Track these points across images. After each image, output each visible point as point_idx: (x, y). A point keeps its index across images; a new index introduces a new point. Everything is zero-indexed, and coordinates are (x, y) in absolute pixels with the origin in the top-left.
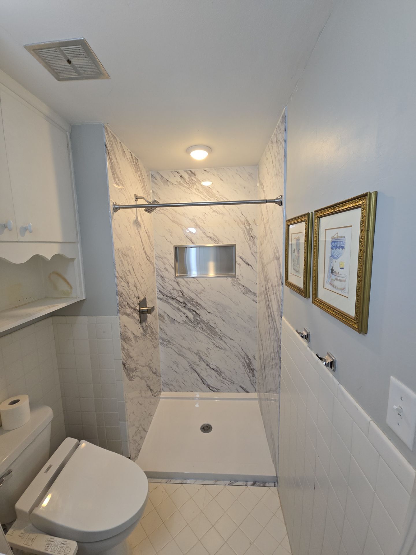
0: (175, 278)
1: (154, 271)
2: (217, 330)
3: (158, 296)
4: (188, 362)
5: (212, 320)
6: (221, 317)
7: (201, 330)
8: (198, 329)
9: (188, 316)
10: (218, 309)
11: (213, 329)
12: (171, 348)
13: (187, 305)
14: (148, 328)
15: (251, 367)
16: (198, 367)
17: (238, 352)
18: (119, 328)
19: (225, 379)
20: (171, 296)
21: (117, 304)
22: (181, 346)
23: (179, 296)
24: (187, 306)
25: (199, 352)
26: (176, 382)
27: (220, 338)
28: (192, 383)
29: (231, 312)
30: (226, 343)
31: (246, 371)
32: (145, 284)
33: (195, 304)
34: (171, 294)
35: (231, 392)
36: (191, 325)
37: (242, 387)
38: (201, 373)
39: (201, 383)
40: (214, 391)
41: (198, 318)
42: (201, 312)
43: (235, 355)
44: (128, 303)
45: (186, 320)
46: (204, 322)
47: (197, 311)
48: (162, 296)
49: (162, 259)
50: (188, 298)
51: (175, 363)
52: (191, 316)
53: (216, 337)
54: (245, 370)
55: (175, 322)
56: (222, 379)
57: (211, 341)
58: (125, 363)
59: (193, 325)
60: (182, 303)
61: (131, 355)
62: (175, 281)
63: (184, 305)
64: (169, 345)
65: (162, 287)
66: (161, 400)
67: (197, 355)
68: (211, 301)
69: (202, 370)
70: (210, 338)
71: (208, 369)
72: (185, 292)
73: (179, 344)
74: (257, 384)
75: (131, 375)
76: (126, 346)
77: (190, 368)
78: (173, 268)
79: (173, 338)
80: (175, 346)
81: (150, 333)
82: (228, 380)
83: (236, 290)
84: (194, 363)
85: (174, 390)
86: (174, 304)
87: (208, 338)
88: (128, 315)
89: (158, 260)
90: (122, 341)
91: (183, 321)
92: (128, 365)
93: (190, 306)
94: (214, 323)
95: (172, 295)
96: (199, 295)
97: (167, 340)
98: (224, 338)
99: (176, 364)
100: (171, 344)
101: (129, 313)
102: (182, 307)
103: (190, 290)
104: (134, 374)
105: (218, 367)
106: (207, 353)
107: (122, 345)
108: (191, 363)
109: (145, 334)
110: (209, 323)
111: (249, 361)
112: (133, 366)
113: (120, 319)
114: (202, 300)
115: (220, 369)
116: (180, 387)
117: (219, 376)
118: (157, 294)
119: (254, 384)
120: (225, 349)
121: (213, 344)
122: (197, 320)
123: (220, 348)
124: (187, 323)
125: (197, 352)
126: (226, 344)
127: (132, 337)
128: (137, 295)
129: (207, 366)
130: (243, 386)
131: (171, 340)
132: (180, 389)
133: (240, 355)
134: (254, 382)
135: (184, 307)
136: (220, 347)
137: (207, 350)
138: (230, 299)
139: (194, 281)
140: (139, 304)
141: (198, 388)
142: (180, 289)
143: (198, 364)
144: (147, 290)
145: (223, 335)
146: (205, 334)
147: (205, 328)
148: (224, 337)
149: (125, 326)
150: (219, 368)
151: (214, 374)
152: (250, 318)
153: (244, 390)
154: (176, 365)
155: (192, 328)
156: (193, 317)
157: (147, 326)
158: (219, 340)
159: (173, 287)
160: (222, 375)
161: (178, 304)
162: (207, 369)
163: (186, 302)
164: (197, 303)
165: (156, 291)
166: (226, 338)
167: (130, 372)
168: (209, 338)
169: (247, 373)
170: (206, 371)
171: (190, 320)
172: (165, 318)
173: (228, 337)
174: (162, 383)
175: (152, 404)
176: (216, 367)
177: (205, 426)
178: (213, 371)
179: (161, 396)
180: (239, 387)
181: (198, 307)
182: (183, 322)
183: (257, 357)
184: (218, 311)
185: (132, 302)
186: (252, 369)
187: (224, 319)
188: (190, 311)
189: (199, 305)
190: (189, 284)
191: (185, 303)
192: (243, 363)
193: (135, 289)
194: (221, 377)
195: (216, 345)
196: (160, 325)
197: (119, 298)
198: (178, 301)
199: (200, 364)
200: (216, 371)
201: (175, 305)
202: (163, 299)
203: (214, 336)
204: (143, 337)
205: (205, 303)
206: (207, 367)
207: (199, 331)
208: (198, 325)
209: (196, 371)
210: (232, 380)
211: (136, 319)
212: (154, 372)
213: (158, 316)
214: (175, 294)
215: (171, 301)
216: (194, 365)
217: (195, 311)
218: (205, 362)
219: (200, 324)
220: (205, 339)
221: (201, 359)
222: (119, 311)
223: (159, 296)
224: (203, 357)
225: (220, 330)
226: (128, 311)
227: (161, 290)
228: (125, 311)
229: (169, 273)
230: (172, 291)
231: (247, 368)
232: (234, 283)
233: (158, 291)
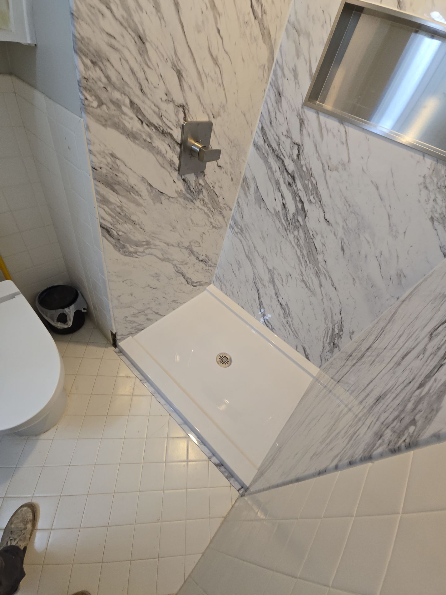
0: (302, 107)
1: (269, 70)
2: (320, 258)
3: (256, 138)
4: (254, 273)
5: (323, 237)
6: (342, 240)
7: (294, 241)
8: (291, 237)
9: (286, 206)
10: (347, 222)
11: (314, 252)
12: (241, 242)
13: (295, 182)
14: (204, 190)
15: (336, 341)
16: (264, 288)
17: (331, 311)
18: (88, 151)
19: (290, 325)
20: (277, 148)
21: (78, 82)
22: (255, 247)
23: (290, 157)
24: (294, 186)
25: (275, 271)
26: (231, 285)
27: (317, 272)
28: (247, 300)
29: (368, 243)
30: (321, 285)
31: (324, 339)
32: (222, 85)
33: (311, 188)
34: (279, 145)
35: (288, 343)
36: (283, 223)
37: (305, 350)
38: (263, 297)
39: (258, 308)
40: (267, 326)
41: (300, 219)
42: (313, 211)
43: (324, 311)
44: (132, 103)
45: (281, 212)
46: (306, 231)
47: (307, 206)
48: (261, 142)
49: (299, 35)
50: (305, 169)
51: (239, 263)
52: (291, 208)
53: (311, 267)
54: (324, 337)
55: (262, 205)
56: (285, 322)
57: (299, 268)
58: (109, 225)
59: (286, 226)
60: (288, 173)
61: (134, 218)
62: (299, 115)
63: (291, 181)
64: (239, 236)
65: (269, 120)
66: (205, 292)
67: (270, 273)
68: (345, 198)
69: (266, 294)
70: (301, 263)
71: (275, 299)
72: (305, 151)
73: (253, 243)
74: (327, 363)
75: (131, 249)
76: (112, 197)
77: (252, 281)
78: (311, 74)
79: (249, 228)
80: (247, 241)
81: (206, 200)
82: (291, 329)
83: (419, 201)
84: (261, 280)
85: (225, 291)
86: (274, 170)
87: (297, 260)
88: (132, 136)
89: (288, 37)
90: (98, 184)
91: (275, 210)
92: (120, 233)
93: (299, 189)
94: (322, 243)
95: (279, 147)
96: (328, 171)
97: (240, 225)
98: (322, 278)
99: (239, 265)
100: (243, 235)
101: (137, 133)
102: (285, 183)
103: (317, 152)
104: (141, 249)
105: (289, 306)
106: (284, 278)
107: (98, 192)
108: (257, 278)
109: (188, 196)
110: (314, 238)
111: (339, 332)
112: (138, 236)
113: (87, 128)
114: (328, 188)
115: (290, 311)
116: (233, 293)
117: (283, 317)
118: (254, 133)
119: (323, 359)
120: (313, 293)
121: (301, 274)
122: (298, 221)
123: (307, 287)
124: (279, 218)
125: (272, 269)
126: (321, 288)
127: (143, 188)
128: (180, 100)
129: (276, 295)
130: (307, 349)
131: (244, 229)
132: (232, 295)
133: (332, 317)
134: (326, 358)
135: (289, 184)
136: (308, 285)
137: (286, 276)
138: (389, 215)
139: (339, 131)
140: (183, 127)
141: (251, 309)
142: (298, 141)
143: (265, 284)
144: (223, 107)
145: (325, 272)
146: (296, 251)
147: (302, 242)
148: (325, 275)
149: (113, 155)
150: (289, 309)
151: (279, 309)
152: (400, 275)
153: (306, 355)
154: (239, 267)
155: (282, 230)
156: (294, 212)
157: (200, 184)
158: (314, 274)
159: (289, 128)
160: (288, 319)
161: (282, 173)
162: (272, 298)
163: (296, 176)
164: (315, 187)
165: (257, 125)
166: (326, 279)
167: (128, 245)
168: (300, 261)
169: (323, 342)
170: (271, 299)
171: (286, 214)
172: (250, 189)
173: (332, 280)
174: (215, 275)
175: (184, 292)
176: (287, 304)
177: (225, 356)
178: (279, 306)
179: (207, 288)
180: (301, 346)
181: (312, 198)
182: (273, 212)
183: (355, 337)
184: (345, 226)
185: (156, 109)
186: (334, 344)
187: (345, 247)
188: (294, 199)
189: (317, 194)
190: (322, 137)
191: (293, 178)
192: (329, 328)
193: (172, 77)
194: (286, 319)
195: (303, 278)
196: (239, 196)
197: (85, 65)
198: (285, 166)
199: (267, 287)
200: (283, 309)
201: (276, 171)
202: (262, 149)
203: (310, 263)
204: (182, 200)
205: (331, 197)
206: (274, 297)
207: (291, 243)
208: (294, 230)
209: (258, 291)
210: (297, 333)
211: (163, 157)
212: (200, 259)
213: (241, 180)
214: (287, 148)
215: (272, 160)
216: (259, 282)
217: (302, 203)
218: (274, 288)
219: (299, 231)
220: (292, 259)
221: (272, 281)
222: (85, 108)
223: (257, 140)
224: (276, 281)
225: (325, 261)
226: (134, 124)
227: (265, 127)
228: (117, 120)
229: (297, 85)
230: (283, 138)
231: (328, 336)
232: (428, 181)
233: (260, 126)
